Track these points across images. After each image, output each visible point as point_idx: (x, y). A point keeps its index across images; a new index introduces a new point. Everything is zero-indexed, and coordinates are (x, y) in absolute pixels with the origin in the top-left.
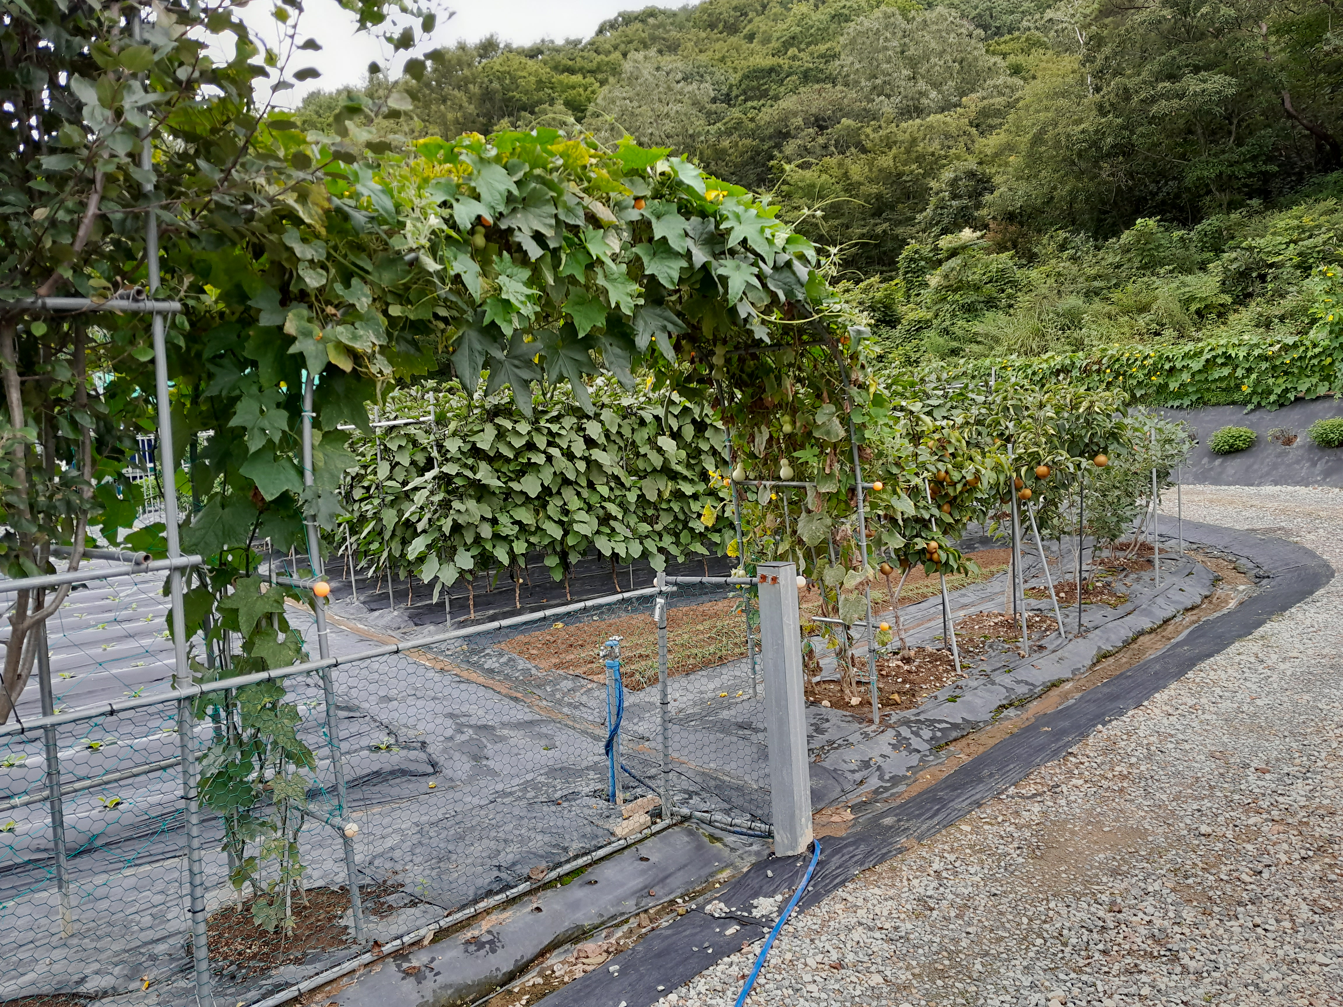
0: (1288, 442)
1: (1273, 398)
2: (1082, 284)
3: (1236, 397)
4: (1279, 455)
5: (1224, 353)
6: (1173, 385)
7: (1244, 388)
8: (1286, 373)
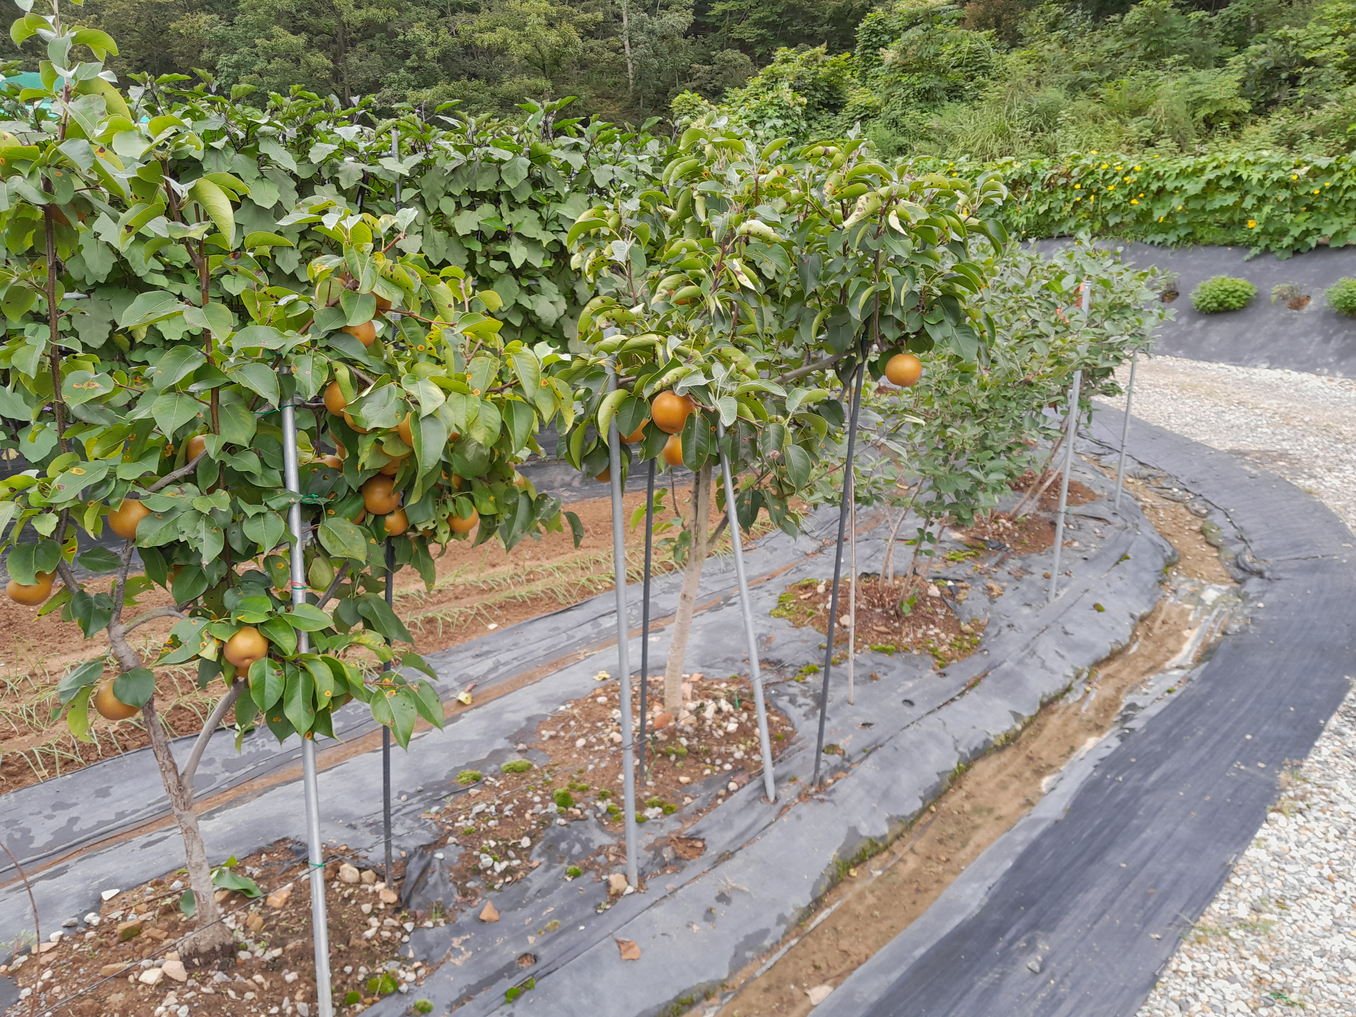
0: (1298, 304)
1: (1287, 241)
2: (1068, 75)
3: (1239, 236)
4: (1283, 322)
5: (1233, 173)
6: (1159, 215)
7: (1251, 224)
8: (1310, 208)
